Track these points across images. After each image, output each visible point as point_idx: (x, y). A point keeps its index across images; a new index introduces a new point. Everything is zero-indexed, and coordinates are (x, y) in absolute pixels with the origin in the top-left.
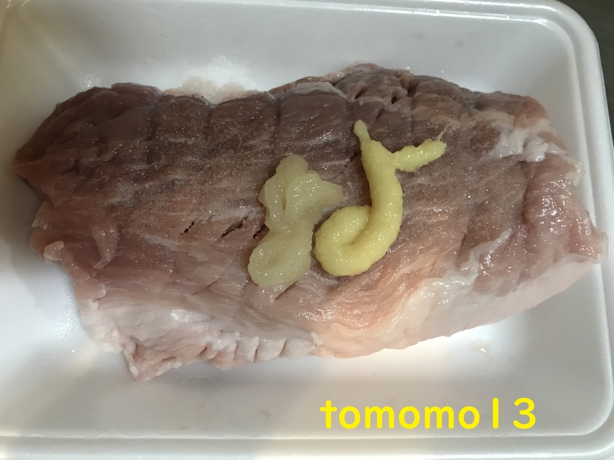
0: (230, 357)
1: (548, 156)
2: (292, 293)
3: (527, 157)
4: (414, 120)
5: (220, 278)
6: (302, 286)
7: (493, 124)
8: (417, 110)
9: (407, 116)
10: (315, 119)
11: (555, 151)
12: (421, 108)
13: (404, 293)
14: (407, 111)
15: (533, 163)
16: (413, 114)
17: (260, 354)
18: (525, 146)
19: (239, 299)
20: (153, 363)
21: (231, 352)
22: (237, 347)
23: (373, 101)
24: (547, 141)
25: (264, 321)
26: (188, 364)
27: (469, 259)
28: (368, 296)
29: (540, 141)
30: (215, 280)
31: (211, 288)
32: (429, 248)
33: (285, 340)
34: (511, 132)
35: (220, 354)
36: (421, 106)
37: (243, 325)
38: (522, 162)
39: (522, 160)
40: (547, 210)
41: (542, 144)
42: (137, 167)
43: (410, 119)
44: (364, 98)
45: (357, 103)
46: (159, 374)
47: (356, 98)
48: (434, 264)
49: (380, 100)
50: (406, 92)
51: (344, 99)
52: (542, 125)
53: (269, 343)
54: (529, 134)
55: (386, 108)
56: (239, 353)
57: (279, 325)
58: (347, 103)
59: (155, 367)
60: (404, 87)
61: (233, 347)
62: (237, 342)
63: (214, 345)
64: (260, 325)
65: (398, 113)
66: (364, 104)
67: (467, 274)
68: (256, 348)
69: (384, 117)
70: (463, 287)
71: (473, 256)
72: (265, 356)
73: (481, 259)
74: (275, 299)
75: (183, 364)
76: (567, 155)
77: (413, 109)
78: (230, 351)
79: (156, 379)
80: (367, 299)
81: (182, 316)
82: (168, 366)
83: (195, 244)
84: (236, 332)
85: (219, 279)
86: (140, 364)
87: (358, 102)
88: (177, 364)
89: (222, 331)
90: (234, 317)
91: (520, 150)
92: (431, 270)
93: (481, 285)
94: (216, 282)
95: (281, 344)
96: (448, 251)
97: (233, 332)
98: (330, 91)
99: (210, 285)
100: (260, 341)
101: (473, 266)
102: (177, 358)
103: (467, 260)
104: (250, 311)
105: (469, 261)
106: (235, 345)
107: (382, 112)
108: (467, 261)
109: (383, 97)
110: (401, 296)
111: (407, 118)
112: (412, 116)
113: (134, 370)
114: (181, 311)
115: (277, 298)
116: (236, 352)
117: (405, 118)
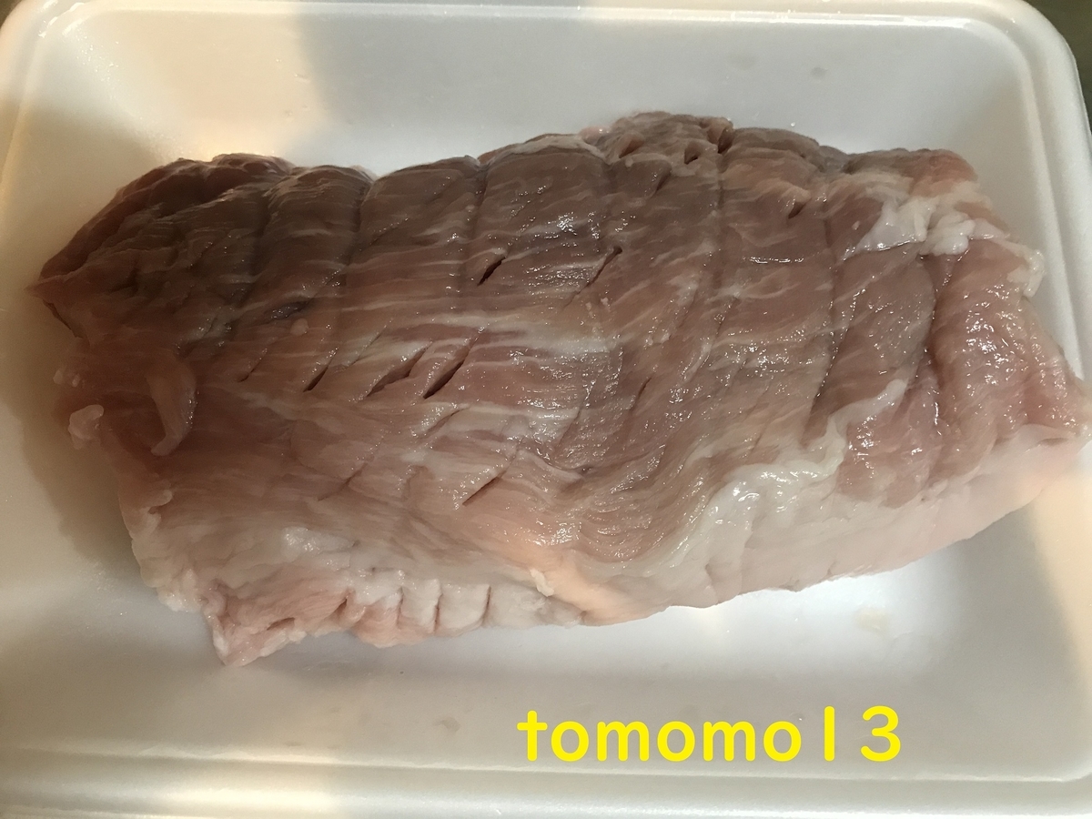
0: (389, 620)
1: (975, 244)
2: (494, 492)
3: (934, 245)
4: (725, 188)
5: (365, 464)
6: (513, 480)
7: (869, 191)
8: (730, 172)
9: (710, 182)
10: (545, 191)
11: (989, 233)
12: (735, 169)
13: (700, 493)
14: (712, 175)
15: (944, 255)
16: (723, 179)
17: (444, 615)
18: (930, 227)
19: (400, 505)
20: (253, 630)
21: (390, 609)
22: (402, 601)
23: (651, 159)
24: (972, 217)
25: (444, 546)
26: (317, 634)
27: (825, 432)
28: (636, 502)
29: (959, 216)
30: (358, 469)
31: (350, 485)
32: (749, 412)
33: (487, 586)
34: (902, 203)
35: (372, 612)
36: (738, 166)
37: (408, 555)
38: (925, 256)
39: (924, 252)
40: (976, 341)
41: (962, 222)
42: (235, 279)
43: (716, 187)
44: (635, 156)
45: (622, 164)
46: (265, 652)
47: (620, 157)
48: (759, 439)
49: (664, 157)
50: (715, 147)
51: (602, 159)
52: (964, 190)
53: (458, 593)
54: (938, 206)
55: (674, 171)
56: (404, 613)
57: (471, 552)
58: (605, 165)
59: (257, 640)
60: (711, 140)
61: (393, 601)
62: (401, 590)
63: (358, 595)
64: (437, 554)
65: (696, 178)
66: (634, 165)
67: (821, 458)
68: (435, 603)
69: (669, 186)
70: (814, 483)
71: (834, 425)
72: (453, 620)
73: (851, 433)
74: (464, 504)
75: (307, 632)
76: (1011, 240)
77: (723, 172)
78: (388, 606)
79: (261, 662)
80: (633, 507)
81: (302, 540)
82: (282, 637)
83: (323, 405)
84: (398, 570)
85: (363, 467)
86: (233, 633)
87: (624, 162)
88: (296, 634)
89: (373, 569)
90: (392, 540)
91: (921, 234)
92: (752, 450)
93: (851, 479)
94: (358, 473)
95: (480, 594)
96: (786, 416)
97: (392, 569)
98: (576, 147)
99: (349, 480)
100: (441, 588)
101: (834, 444)
102: (295, 621)
103: (822, 433)
104: (419, 527)
105: (826, 435)
106: (397, 597)
107: (667, 177)
108: (823, 435)
109: (668, 153)
110: (696, 499)
111: (711, 185)
112: (720, 183)
113: (221, 644)
114: (302, 530)
115: (467, 502)
116: (399, 610)
117: (706, 187)
